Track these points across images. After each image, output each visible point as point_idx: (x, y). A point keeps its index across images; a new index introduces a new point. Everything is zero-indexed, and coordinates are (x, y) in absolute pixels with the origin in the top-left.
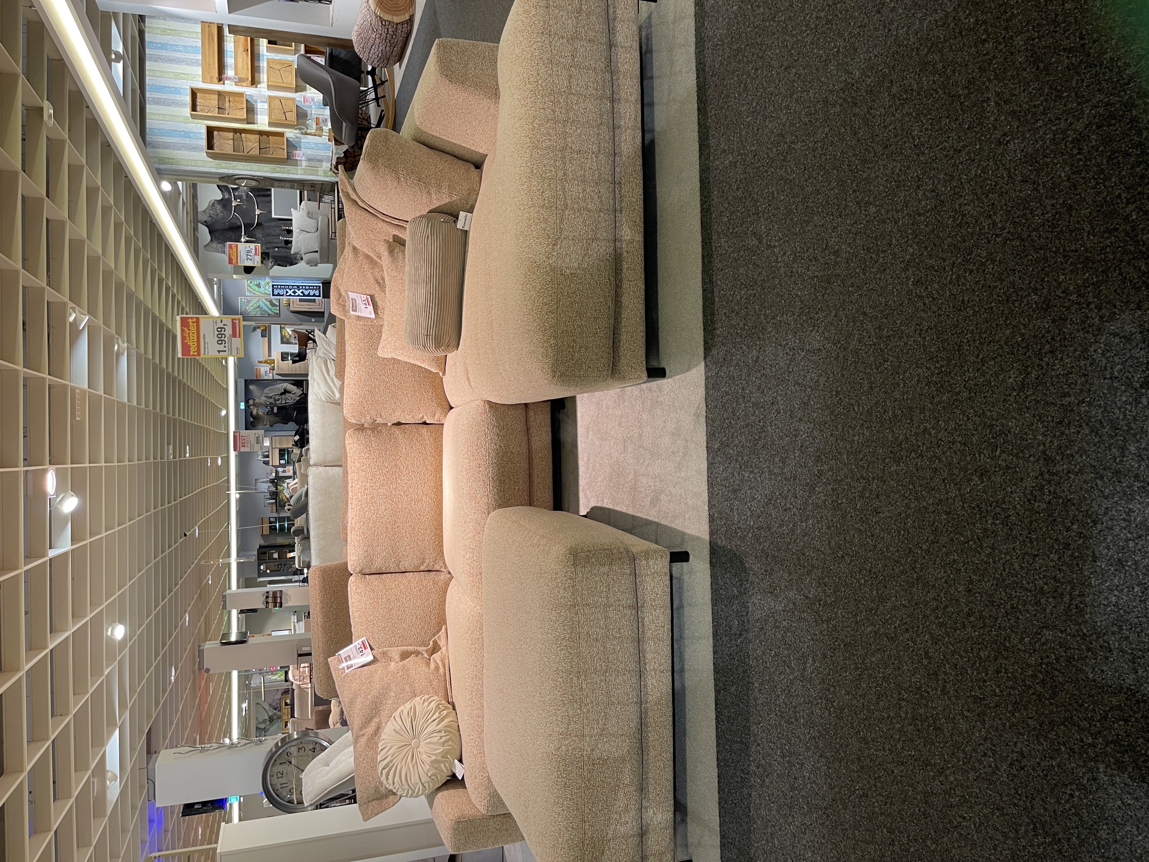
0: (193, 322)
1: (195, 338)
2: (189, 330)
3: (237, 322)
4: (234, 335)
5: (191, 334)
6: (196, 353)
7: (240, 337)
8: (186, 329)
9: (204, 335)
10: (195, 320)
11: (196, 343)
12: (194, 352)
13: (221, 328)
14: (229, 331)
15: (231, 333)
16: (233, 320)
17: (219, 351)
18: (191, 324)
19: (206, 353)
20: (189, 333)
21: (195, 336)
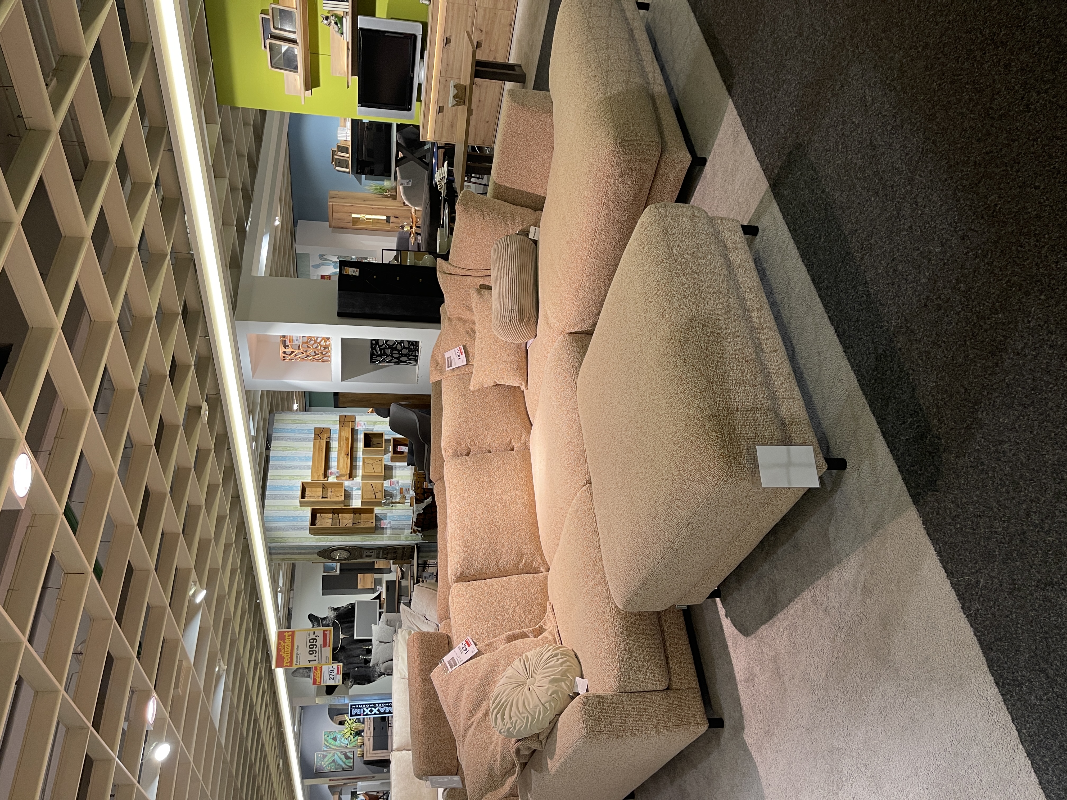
0: (289, 636)
1: (290, 650)
2: (285, 642)
3: (328, 633)
4: (324, 645)
5: (286, 646)
6: (289, 664)
7: (329, 646)
8: (282, 642)
9: (298, 646)
10: (290, 633)
11: (289, 655)
12: (287, 663)
13: (313, 639)
14: (320, 642)
15: (322, 643)
16: (324, 631)
17: (310, 661)
18: (287, 637)
19: (298, 664)
20: (284, 646)
21: (290, 648)
